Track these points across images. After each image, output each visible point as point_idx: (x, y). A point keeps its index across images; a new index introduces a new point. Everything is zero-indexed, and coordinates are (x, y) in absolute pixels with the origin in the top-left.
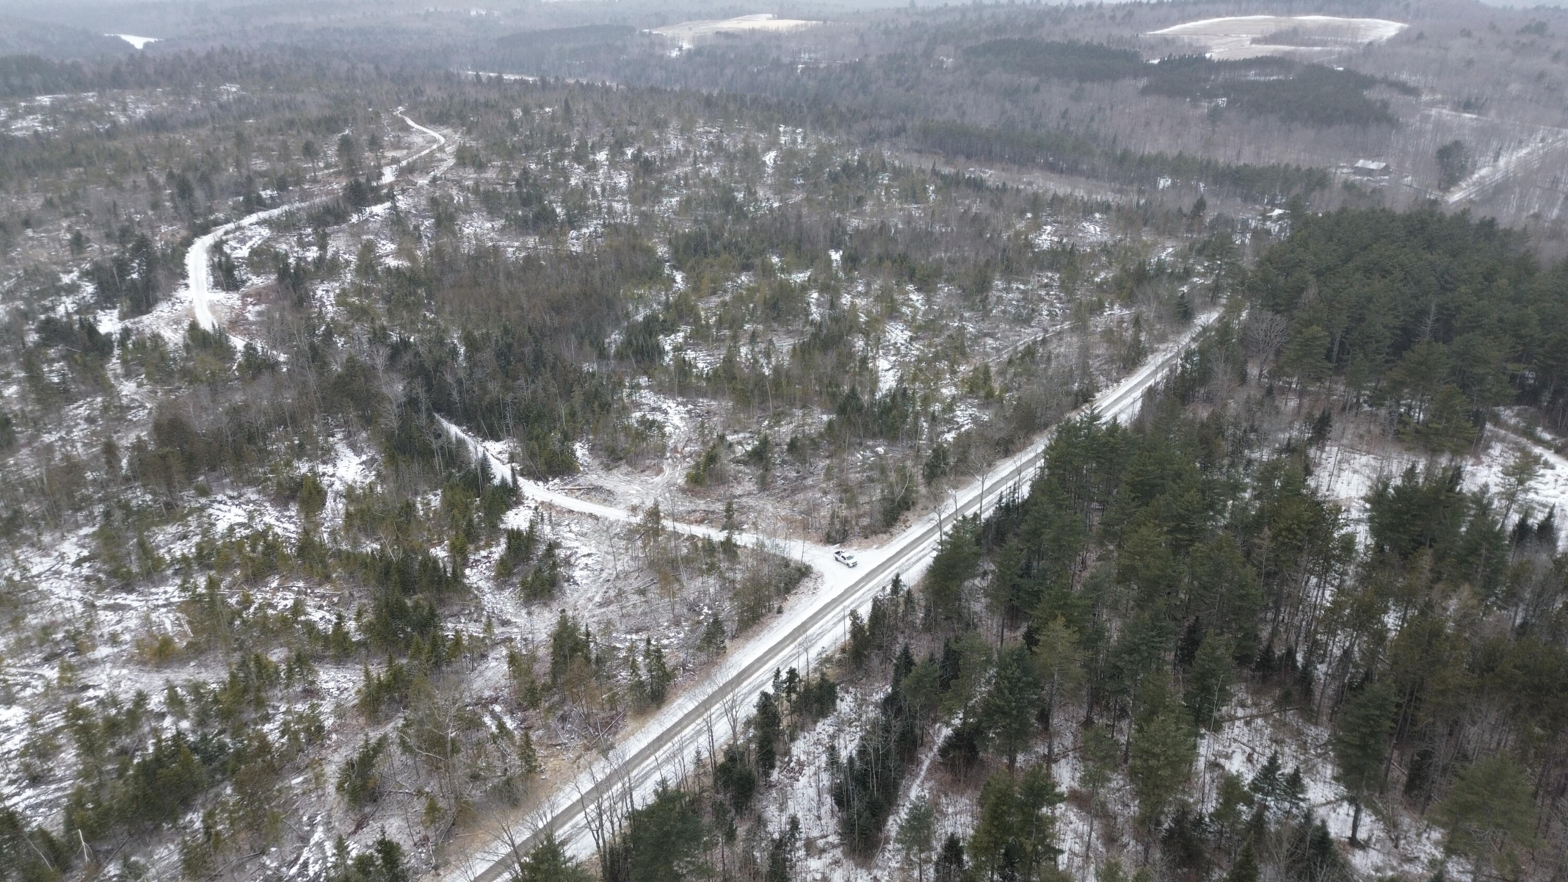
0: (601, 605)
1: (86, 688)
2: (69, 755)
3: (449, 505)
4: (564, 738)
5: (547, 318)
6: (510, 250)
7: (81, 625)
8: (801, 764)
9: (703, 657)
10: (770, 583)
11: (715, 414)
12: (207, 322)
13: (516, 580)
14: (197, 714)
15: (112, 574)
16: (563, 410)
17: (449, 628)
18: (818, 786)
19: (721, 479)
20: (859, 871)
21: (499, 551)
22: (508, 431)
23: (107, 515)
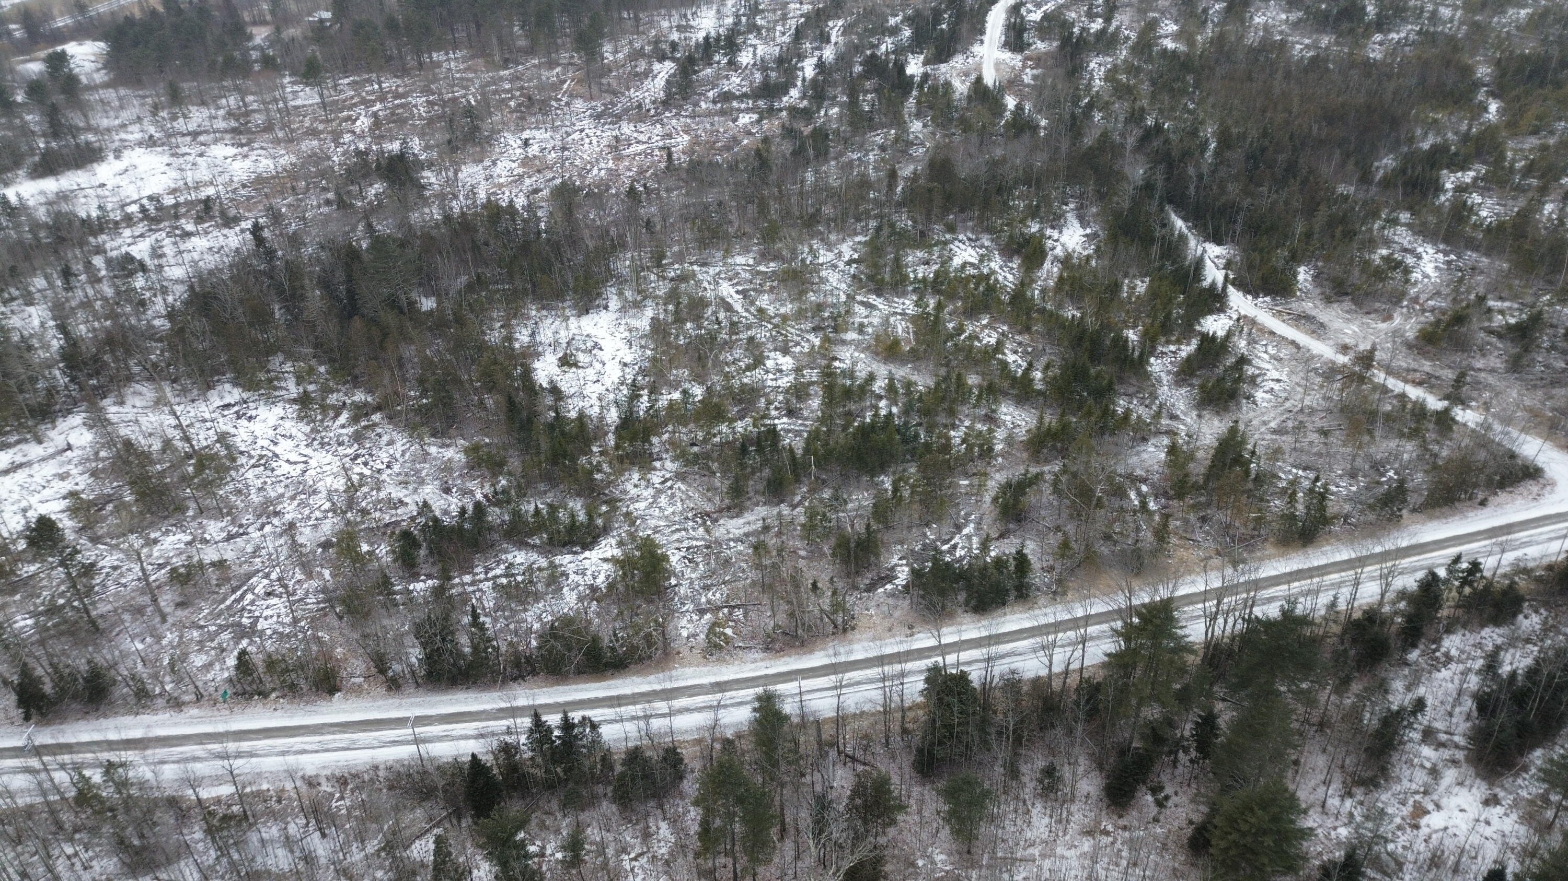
0: (1274, 432)
1: (835, 359)
2: (815, 403)
3: (1153, 293)
4: (1199, 537)
5: (1315, 128)
6: (1298, 47)
7: (842, 310)
8: (1449, 659)
9: (1372, 517)
10: (1481, 470)
11: (1482, 272)
12: (989, 79)
13: (1196, 381)
14: (904, 405)
15: (871, 278)
16: (1299, 228)
17: (1121, 405)
18: (1461, 685)
19: (1462, 345)
20: (1478, 781)
21: (1188, 349)
22: (1233, 238)
23: (878, 229)
